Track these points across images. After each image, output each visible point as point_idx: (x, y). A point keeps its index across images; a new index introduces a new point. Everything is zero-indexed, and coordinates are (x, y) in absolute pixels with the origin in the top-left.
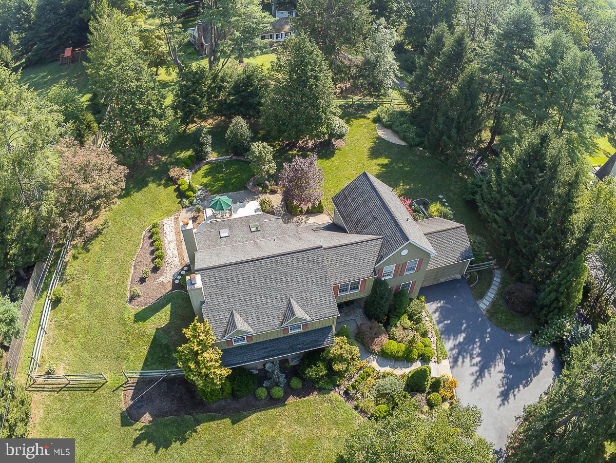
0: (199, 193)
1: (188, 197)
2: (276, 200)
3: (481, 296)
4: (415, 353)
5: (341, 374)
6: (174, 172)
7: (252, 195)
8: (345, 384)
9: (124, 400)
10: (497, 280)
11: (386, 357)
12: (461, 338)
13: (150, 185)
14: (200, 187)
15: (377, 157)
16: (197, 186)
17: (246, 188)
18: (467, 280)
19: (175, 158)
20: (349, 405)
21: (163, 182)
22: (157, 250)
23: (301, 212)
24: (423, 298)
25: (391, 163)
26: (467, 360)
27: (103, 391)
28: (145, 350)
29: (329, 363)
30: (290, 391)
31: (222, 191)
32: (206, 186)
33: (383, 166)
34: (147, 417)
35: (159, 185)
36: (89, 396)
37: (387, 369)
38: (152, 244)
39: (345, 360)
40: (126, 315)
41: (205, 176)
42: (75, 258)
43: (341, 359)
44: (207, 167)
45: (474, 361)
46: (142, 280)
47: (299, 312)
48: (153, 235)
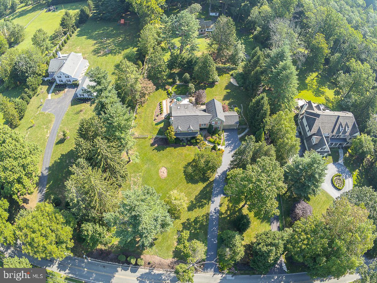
0: (173, 94)
1: (170, 95)
2: (193, 99)
3: (240, 134)
4: (216, 142)
5: (198, 143)
6: (167, 87)
7: (187, 97)
8: (199, 145)
9: (152, 141)
10: (246, 131)
11: (210, 142)
12: (230, 142)
13: (160, 89)
14: (174, 92)
15: (227, 89)
16: (173, 92)
17: (186, 94)
18: (237, 129)
19: (167, 81)
20: (199, 150)
21: (163, 89)
22: (162, 109)
23: (199, 104)
24: (223, 131)
25: (230, 92)
26: (229, 147)
27: (147, 139)
28: (157, 132)
29: (196, 140)
30: (187, 144)
31: (180, 94)
32: (175, 92)
33: (228, 92)
34: (156, 145)
35: (162, 90)
36: (144, 140)
37: (209, 144)
38: (160, 107)
39: (200, 140)
40: (153, 124)
41: (175, 89)
42: (139, 108)
43: (199, 139)
44: (176, 86)
45: (231, 148)
46: (157, 116)
47: (191, 128)
48: (160, 104)
